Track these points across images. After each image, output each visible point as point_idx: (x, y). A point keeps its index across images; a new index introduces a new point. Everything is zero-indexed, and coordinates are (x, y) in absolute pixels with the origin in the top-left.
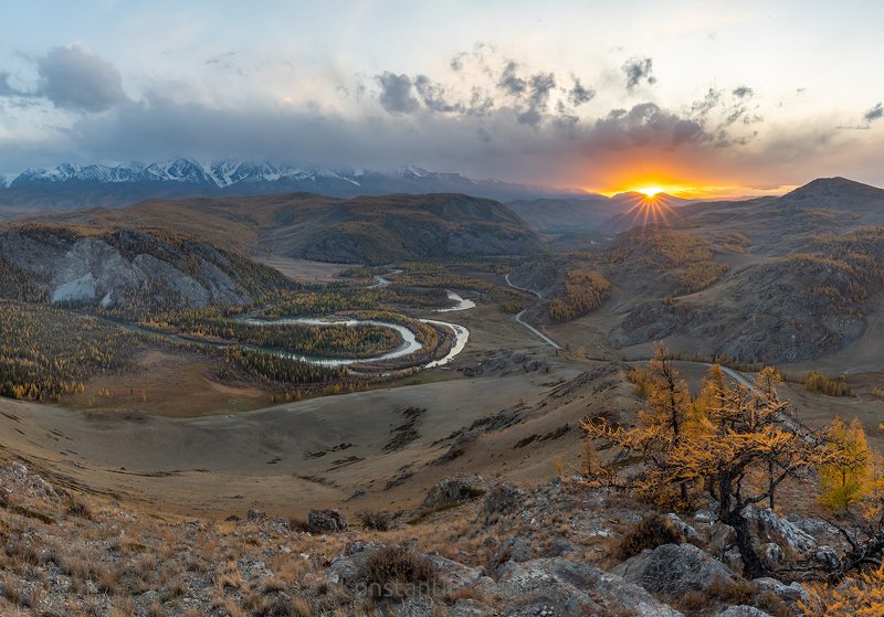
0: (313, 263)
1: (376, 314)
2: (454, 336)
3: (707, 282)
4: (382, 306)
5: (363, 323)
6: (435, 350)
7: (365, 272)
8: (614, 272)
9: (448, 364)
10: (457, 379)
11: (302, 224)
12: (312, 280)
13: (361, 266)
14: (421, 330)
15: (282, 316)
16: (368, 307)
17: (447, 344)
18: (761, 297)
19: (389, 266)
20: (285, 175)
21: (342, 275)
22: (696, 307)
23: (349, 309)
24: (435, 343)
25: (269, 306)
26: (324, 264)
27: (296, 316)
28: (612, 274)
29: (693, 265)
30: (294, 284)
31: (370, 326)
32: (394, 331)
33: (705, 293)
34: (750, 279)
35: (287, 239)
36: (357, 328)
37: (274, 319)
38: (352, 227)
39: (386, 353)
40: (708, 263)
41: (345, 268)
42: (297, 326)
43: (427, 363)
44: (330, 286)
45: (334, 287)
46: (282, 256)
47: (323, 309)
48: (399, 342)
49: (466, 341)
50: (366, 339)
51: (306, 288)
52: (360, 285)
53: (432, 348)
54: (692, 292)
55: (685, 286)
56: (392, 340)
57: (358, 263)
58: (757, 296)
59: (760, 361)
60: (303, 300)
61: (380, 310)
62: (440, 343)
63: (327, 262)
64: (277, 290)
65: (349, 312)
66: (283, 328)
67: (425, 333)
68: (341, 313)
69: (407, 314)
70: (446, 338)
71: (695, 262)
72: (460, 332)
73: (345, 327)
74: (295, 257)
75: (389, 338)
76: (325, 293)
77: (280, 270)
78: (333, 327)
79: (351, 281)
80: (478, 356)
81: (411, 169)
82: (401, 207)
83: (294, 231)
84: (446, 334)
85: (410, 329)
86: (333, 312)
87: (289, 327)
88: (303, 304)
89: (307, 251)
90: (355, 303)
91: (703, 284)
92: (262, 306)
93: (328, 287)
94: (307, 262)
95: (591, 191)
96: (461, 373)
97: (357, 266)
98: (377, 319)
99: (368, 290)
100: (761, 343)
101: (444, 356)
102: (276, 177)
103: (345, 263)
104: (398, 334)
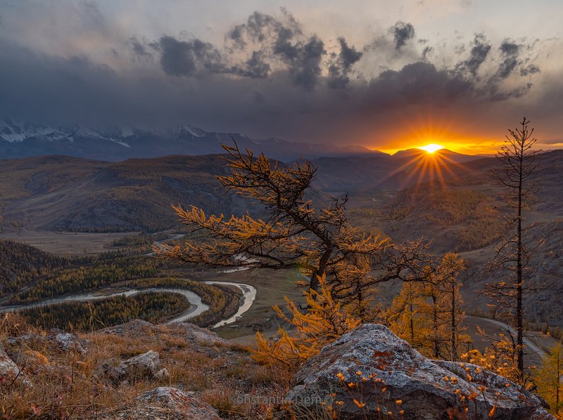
0: (80, 234)
1: (157, 281)
2: (242, 295)
3: (488, 239)
4: (164, 272)
5: (144, 291)
6: (223, 310)
7: (143, 239)
8: (395, 228)
9: (237, 322)
10: (246, 335)
11: (62, 192)
12: (80, 253)
13: (137, 234)
14: (208, 292)
15: (44, 297)
16: (148, 275)
17: (235, 303)
18: (546, 257)
19: (170, 231)
20: (33, 135)
21: (115, 245)
22: (477, 263)
23: (127, 279)
24: (222, 303)
25: (26, 289)
26: (93, 235)
27: (61, 295)
28: (393, 230)
29: (475, 222)
30: (57, 259)
31: (152, 294)
32: (178, 295)
33: (487, 250)
34: (535, 237)
35: (42, 210)
36: (137, 298)
37: (33, 302)
38: (123, 192)
39: (172, 318)
40: (491, 220)
41: (118, 237)
42: (64, 306)
43: (215, 323)
44: (103, 257)
45: (107, 259)
46: (38, 229)
47: (96, 283)
48: (185, 306)
49: (253, 299)
50: (149, 307)
51: (73, 262)
52: (138, 253)
53: (219, 308)
54: (474, 248)
55: (467, 243)
56: (177, 305)
57: (133, 230)
58: (543, 255)
59: (543, 321)
60: (69, 277)
61: (161, 277)
62: (228, 303)
63: (96, 231)
64: (34, 269)
65: (128, 282)
66: (47, 310)
67: (211, 294)
68: (118, 284)
69: (192, 278)
70: (234, 298)
71: (477, 218)
72: (247, 290)
73: (123, 298)
74: (55, 229)
75: (174, 303)
76: (96, 266)
77: (35, 246)
78: (109, 301)
79: (127, 250)
80: (266, 312)
81: (188, 129)
82: (179, 169)
83: (52, 200)
84: (233, 293)
85: (195, 292)
86: (108, 284)
87: (55, 307)
88: (71, 281)
89: (70, 222)
90: (132, 272)
91: (485, 241)
92: (15, 290)
93: (100, 259)
94: (73, 235)
95: (373, 149)
96: (250, 330)
97: (132, 233)
98: (159, 286)
99: (148, 257)
100: (544, 303)
101: (232, 315)
102: (20, 138)
103: (117, 231)
104: (183, 299)
